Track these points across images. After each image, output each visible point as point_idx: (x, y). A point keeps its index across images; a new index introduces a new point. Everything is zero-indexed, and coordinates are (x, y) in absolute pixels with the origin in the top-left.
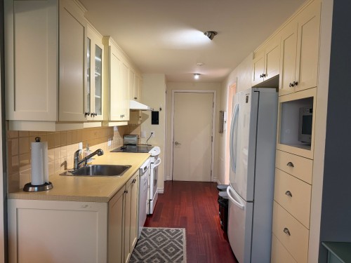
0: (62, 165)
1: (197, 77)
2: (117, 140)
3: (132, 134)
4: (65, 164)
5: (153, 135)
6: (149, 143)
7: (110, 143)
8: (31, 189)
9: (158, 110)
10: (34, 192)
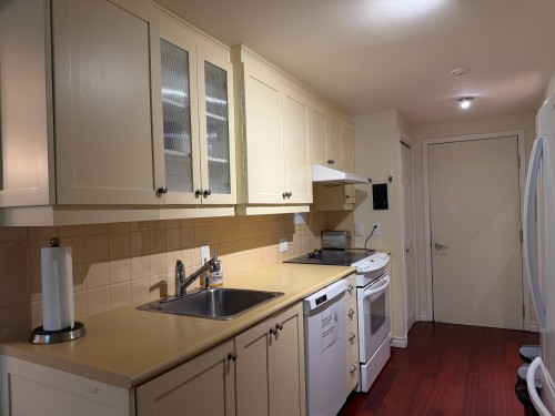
0: (152, 289)
1: (465, 105)
2: (305, 240)
3: (337, 228)
4: (162, 286)
5: (378, 231)
6: (369, 247)
7: (284, 246)
8: (37, 339)
9: (385, 181)
10: (44, 344)
